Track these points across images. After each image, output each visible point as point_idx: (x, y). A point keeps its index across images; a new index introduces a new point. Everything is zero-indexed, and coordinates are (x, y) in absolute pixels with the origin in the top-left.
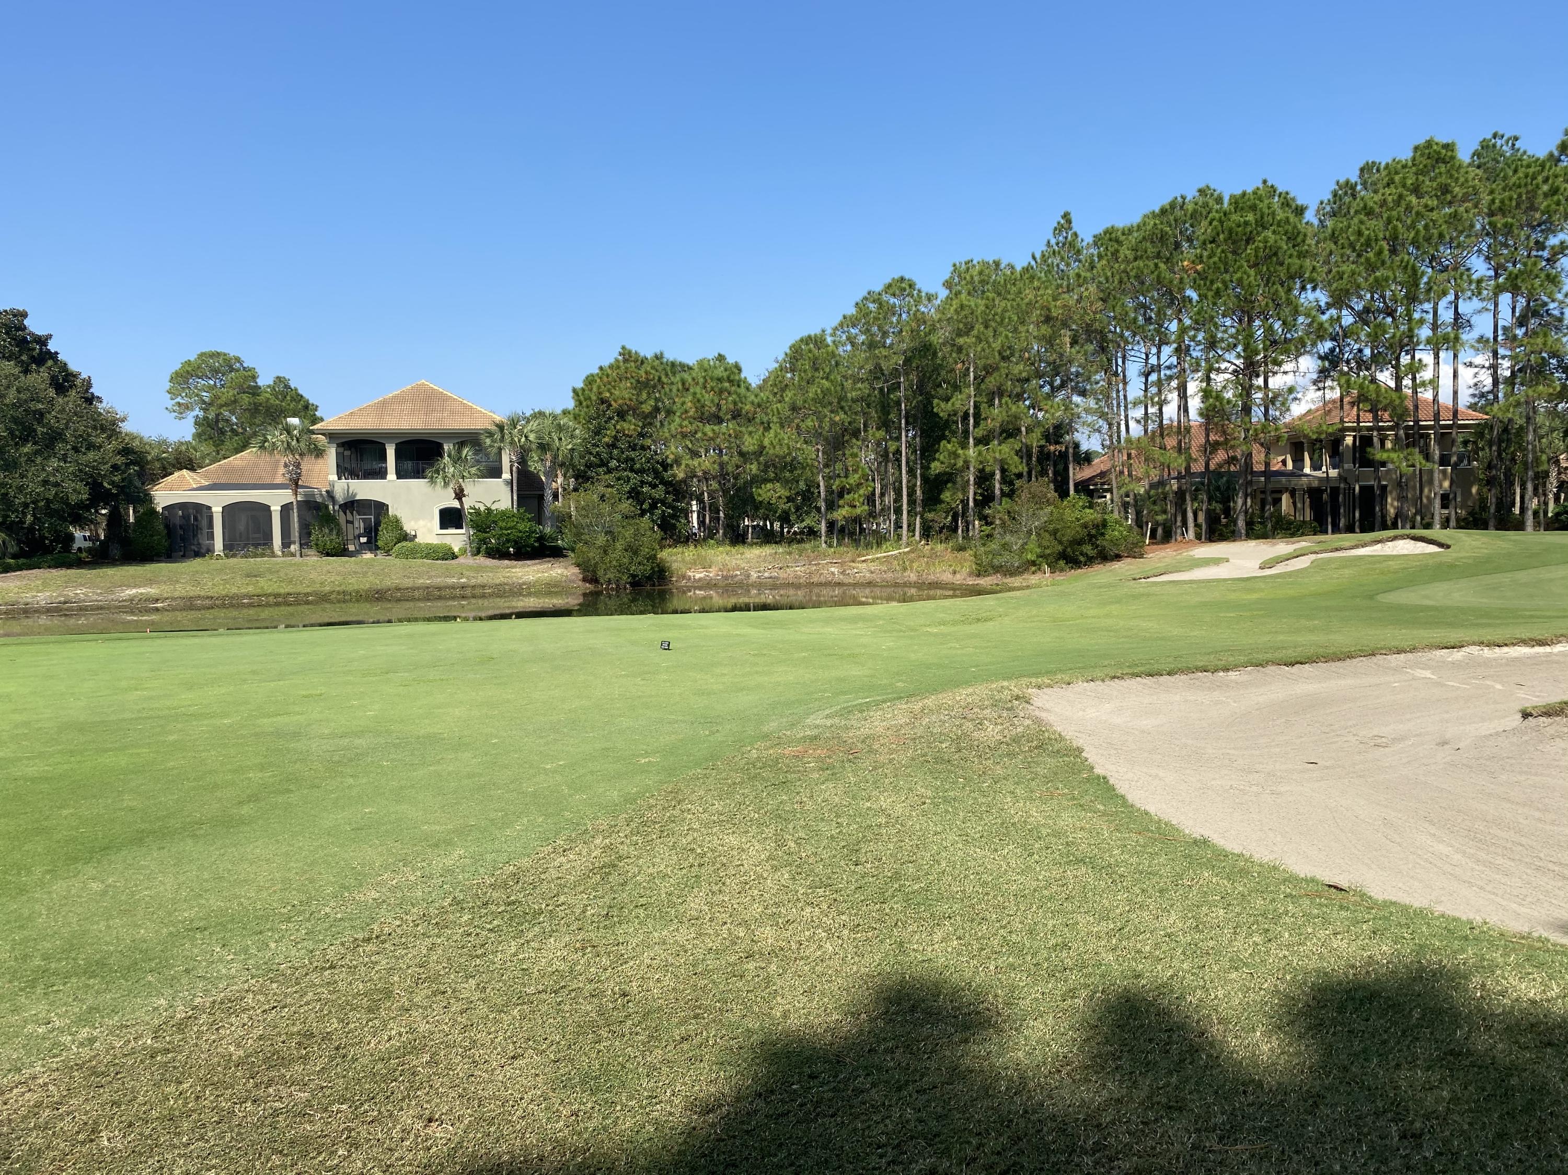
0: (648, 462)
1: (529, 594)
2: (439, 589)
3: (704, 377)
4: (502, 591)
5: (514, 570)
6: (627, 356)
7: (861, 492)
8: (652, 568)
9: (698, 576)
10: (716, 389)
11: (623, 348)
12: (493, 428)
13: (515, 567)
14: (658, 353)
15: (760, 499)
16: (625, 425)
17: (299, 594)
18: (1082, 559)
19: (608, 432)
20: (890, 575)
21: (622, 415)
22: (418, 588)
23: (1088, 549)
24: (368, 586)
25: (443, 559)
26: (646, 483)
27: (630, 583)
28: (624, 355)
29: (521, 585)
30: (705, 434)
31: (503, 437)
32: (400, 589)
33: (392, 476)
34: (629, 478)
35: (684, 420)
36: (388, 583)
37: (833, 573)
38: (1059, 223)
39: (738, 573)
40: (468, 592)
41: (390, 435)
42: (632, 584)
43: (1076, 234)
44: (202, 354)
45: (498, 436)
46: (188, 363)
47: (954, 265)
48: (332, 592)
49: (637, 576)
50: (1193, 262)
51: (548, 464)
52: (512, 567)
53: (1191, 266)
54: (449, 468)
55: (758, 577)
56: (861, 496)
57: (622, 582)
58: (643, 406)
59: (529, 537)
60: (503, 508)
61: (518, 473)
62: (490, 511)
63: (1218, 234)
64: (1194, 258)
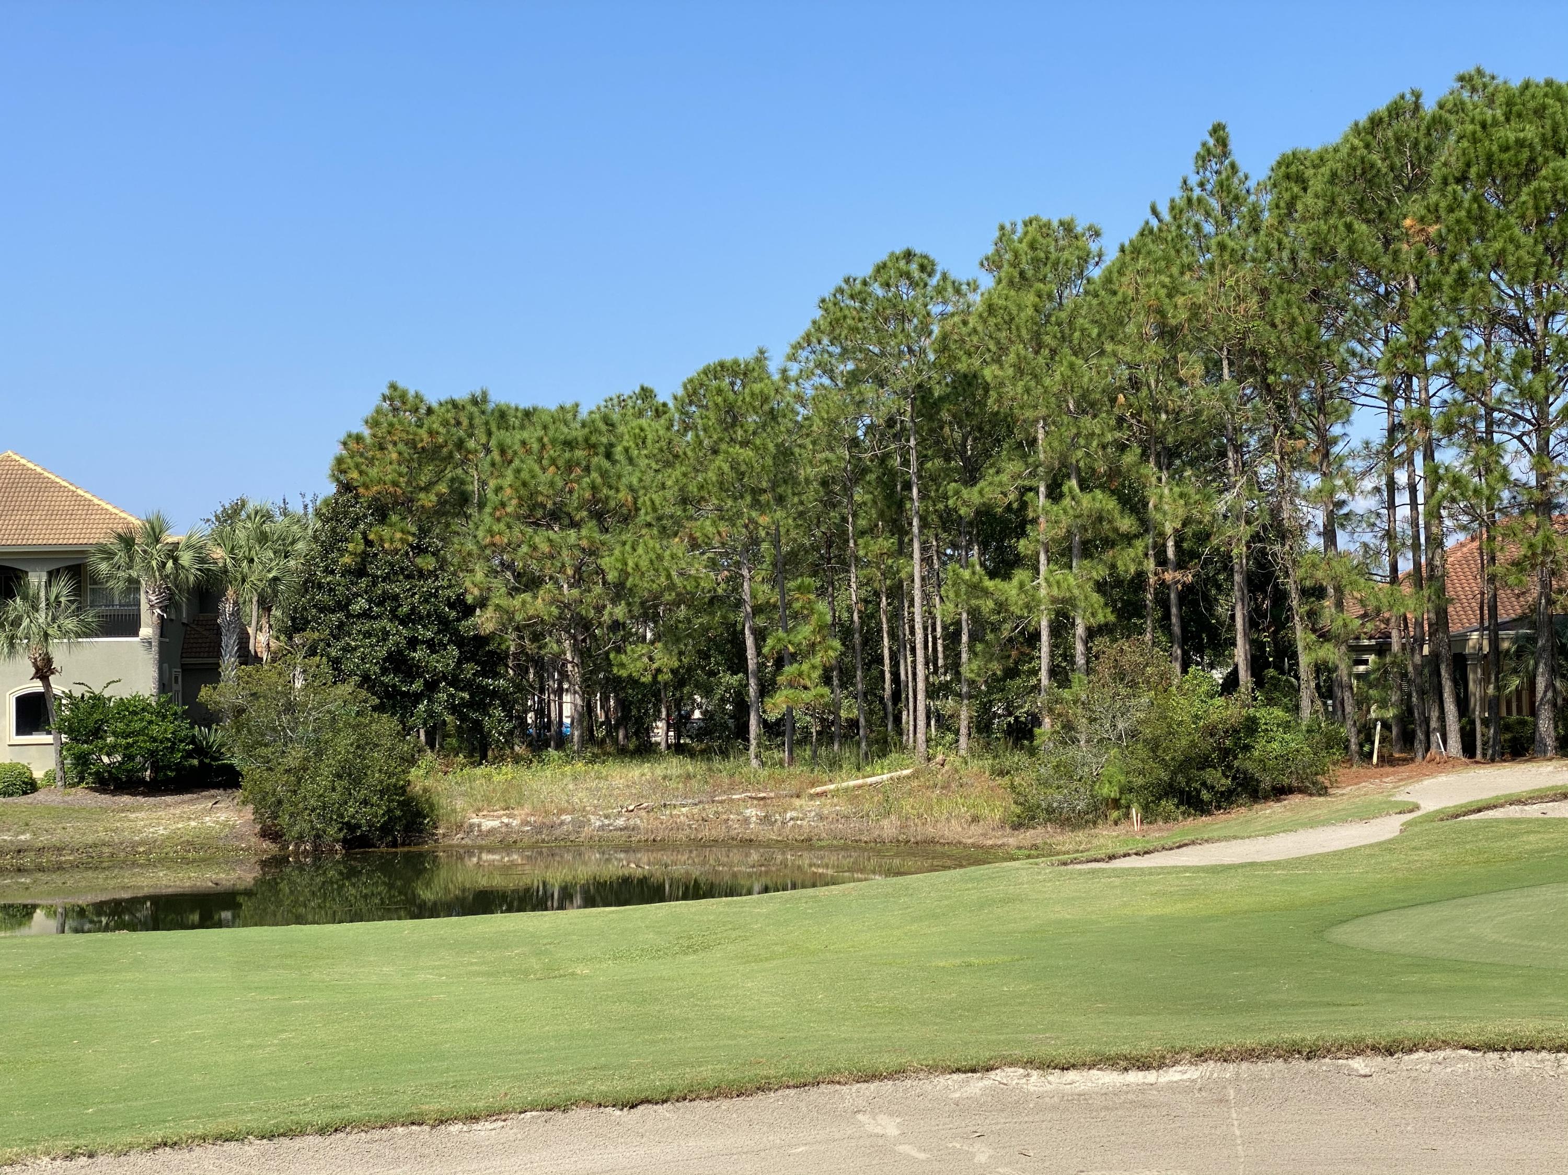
0: (426, 601)
1: (150, 864)
3: (540, 440)
5: (132, 816)
7: (817, 660)
8: (389, 811)
9: (488, 824)
10: (560, 463)
11: (393, 387)
12: (116, 546)
13: (140, 808)
14: (478, 393)
15: (624, 673)
16: (386, 532)
18: (1205, 795)
19: (351, 546)
20: (855, 824)
21: (381, 513)
23: (1217, 778)
25: (6, 794)
26: (423, 642)
27: (345, 841)
28: (391, 399)
29: (134, 845)
30: (535, 548)
31: (131, 559)
34: (387, 633)
35: (498, 520)
37: (746, 820)
38: (1204, 144)
39: (567, 818)
40: (27, 860)
42: (347, 845)
43: (1233, 166)
45: (121, 557)
47: (1002, 228)
49: (358, 826)
50: (1422, 220)
51: (229, 608)
52: (133, 810)
53: (1419, 227)
54: (26, 622)
55: (602, 828)
56: (814, 667)
57: (327, 839)
58: (422, 495)
59: (172, 749)
60: (126, 695)
61: (164, 626)
62: (98, 701)
63: (1468, 165)
64: (1423, 212)
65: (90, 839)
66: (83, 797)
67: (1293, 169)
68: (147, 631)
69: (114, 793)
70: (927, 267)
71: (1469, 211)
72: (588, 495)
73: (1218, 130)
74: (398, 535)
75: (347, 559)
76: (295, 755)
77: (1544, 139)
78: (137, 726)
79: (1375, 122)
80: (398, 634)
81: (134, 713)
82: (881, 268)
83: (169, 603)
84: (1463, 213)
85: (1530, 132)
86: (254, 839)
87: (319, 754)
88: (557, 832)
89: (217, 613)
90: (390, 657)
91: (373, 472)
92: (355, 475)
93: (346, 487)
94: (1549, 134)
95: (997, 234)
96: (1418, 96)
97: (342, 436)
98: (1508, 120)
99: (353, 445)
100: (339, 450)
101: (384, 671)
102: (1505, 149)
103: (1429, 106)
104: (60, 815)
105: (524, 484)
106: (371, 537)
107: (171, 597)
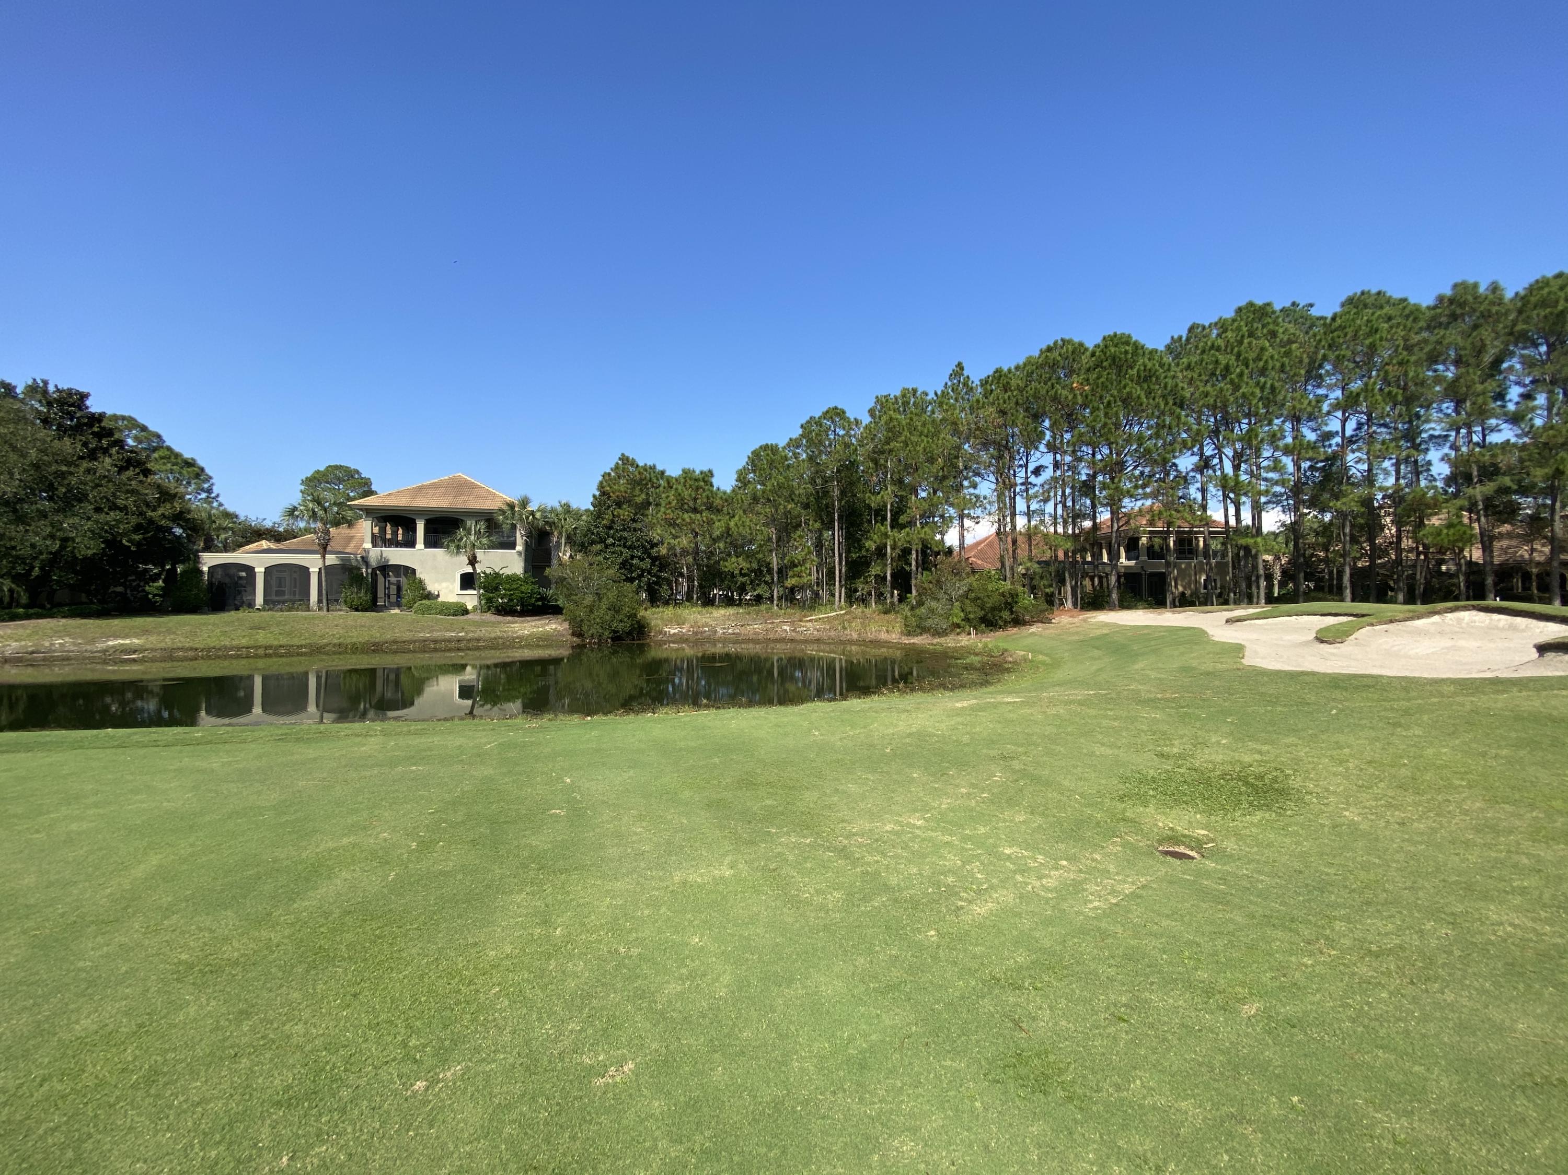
0: (638, 541)
1: (521, 647)
5: (513, 625)
7: (807, 565)
8: (632, 625)
9: (672, 631)
10: (694, 487)
13: (516, 622)
14: (652, 465)
18: (1000, 623)
19: (606, 517)
23: (1006, 615)
25: (451, 615)
26: (636, 557)
27: (613, 639)
28: (622, 460)
29: (514, 638)
30: (684, 520)
31: (513, 514)
32: (397, 642)
33: (420, 545)
34: (622, 553)
36: (389, 636)
37: (786, 630)
38: (953, 370)
39: (707, 629)
40: (460, 645)
41: (421, 512)
43: (967, 377)
44: (330, 466)
45: (508, 514)
49: (618, 632)
50: (1081, 384)
51: (555, 539)
52: (513, 623)
54: (465, 539)
55: (724, 633)
56: (807, 568)
57: (605, 637)
58: (636, 498)
59: (530, 597)
60: (510, 573)
61: (527, 546)
62: (497, 575)
64: (1081, 381)
65: (493, 635)
66: (490, 617)
68: (519, 548)
69: (503, 615)
72: (705, 500)
73: (958, 365)
74: (626, 513)
75: (605, 522)
76: (589, 599)
78: (515, 586)
80: (626, 553)
81: (514, 581)
82: (825, 413)
83: (529, 535)
86: (569, 637)
87: (600, 599)
89: (550, 541)
90: (623, 562)
91: (616, 487)
92: (608, 488)
93: (603, 493)
97: (602, 473)
99: (607, 478)
100: (601, 478)
104: (479, 624)
105: (679, 495)
106: (615, 513)
107: (531, 532)
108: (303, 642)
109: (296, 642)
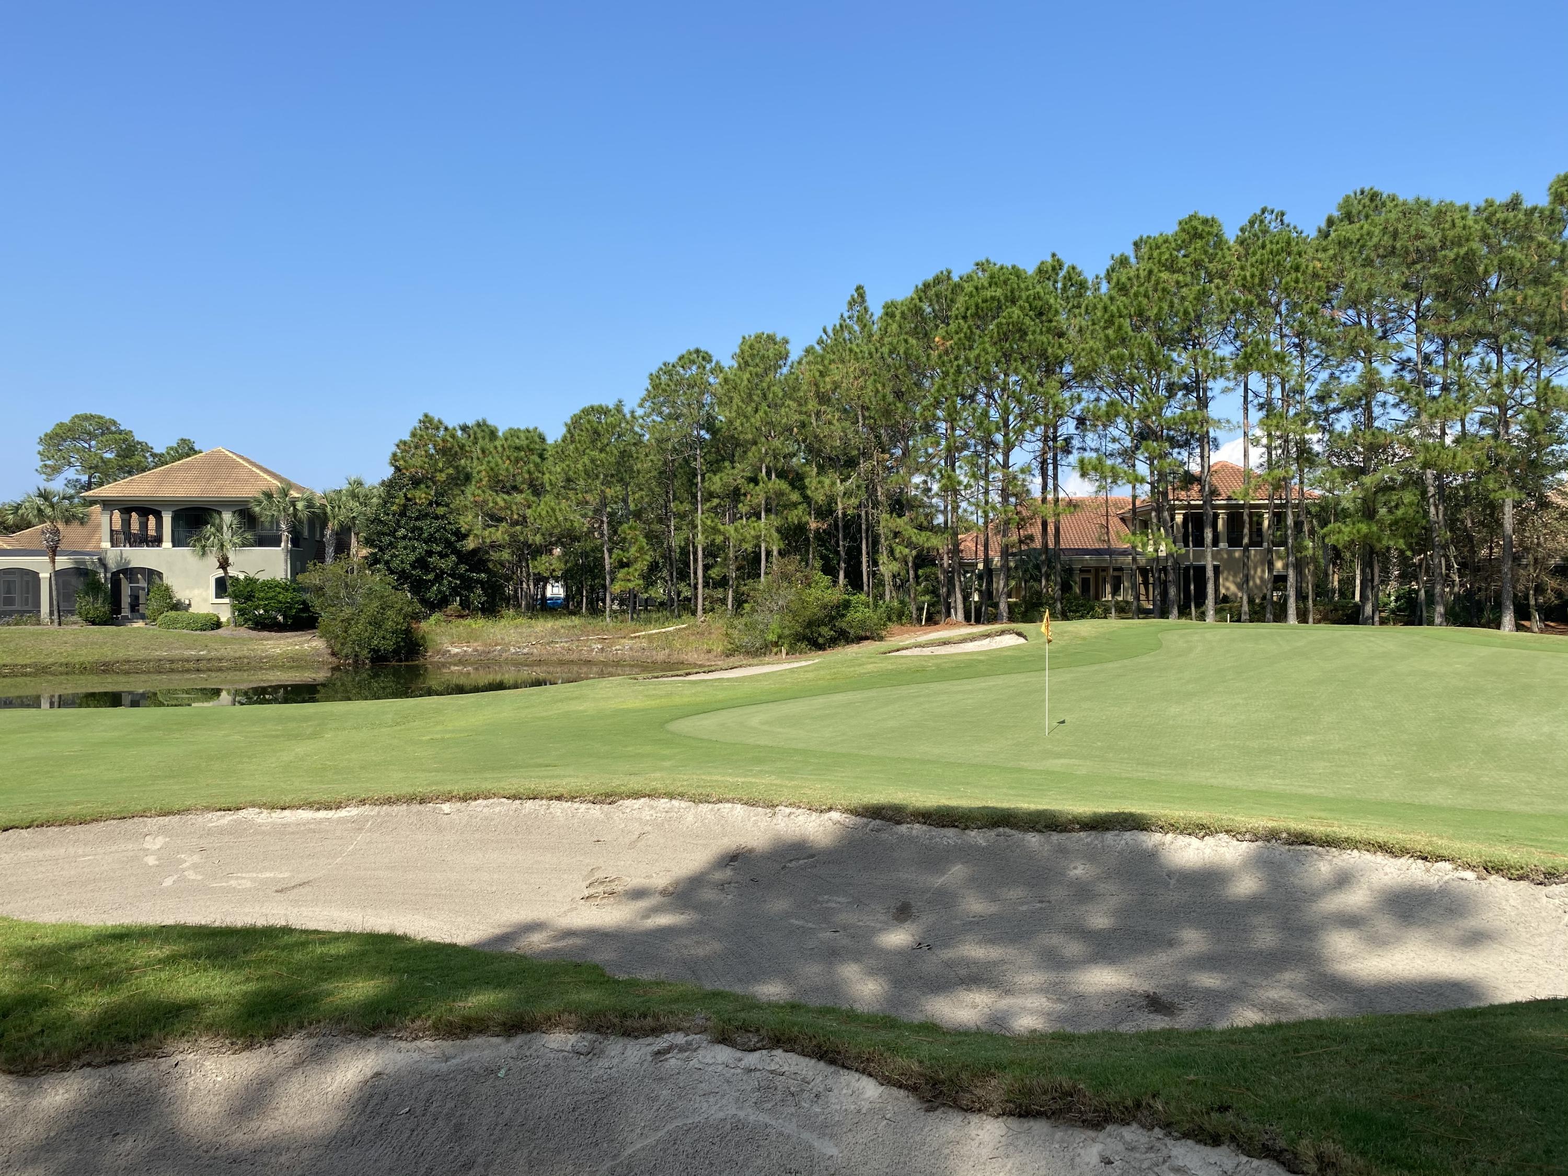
0: (439, 531)
2: (172, 661)
3: (503, 446)
4: (239, 665)
5: (265, 642)
6: (427, 422)
8: (397, 643)
9: (455, 651)
10: (512, 458)
11: (426, 416)
12: (261, 496)
13: (271, 639)
16: (418, 494)
17: (17, 665)
18: (821, 640)
19: (397, 501)
20: (647, 653)
21: (416, 482)
22: (150, 661)
23: (825, 631)
24: (96, 657)
25: (201, 630)
26: (436, 553)
27: (372, 658)
28: (424, 422)
29: (261, 658)
31: (272, 505)
32: (129, 661)
33: (167, 544)
34: (415, 548)
35: (479, 488)
36: (121, 654)
37: (592, 650)
38: (853, 296)
39: (498, 648)
40: (202, 665)
41: (167, 503)
42: (373, 660)
43: (866, 308)
44: (77, 416)
45: (266, 504)
46: (61, 425)
47: (744, 338)
48: (53, 664)
49: (380, 650)
50: (943, 338)
51: (329, 533)
52: (267, 639)
53: (942, 342)
55: (515, 653)
56: (636, 570)
57: (362, 657)
58: (438, 474)
59: (291, 608)
60: (267, 578)
61: (294, 542)
62: (251, 581)
63: (967, 309)
64: (944, 334)
65: (240, 655)
66: (244, 632)
67: (890, 310)
68: (284, 544)
69: (261, 630)
70: (707, 358)
71: (965, 334)
72: (527, 476)
73: (859, 288)
74: (423, 495)
75: (394, 508)
77: (1006, 297)
78: (270, 595)
79: (927, 286)
80: (422, 547)
81: (270, 588)
82: (681, 358)
83: (294, 530)
84: (962, 335)
85: (999, 293)
86: (327, 656)
87: (360, 612)
88: (490, 656)
89: (322, 535)
90: (417, 560)
91: (412, 461)
92: (402, 462)
93: (398, 469)
94: (1009, 294)
95: (741, 340)
96: (949, 273)
97: (397, 441)
98: (990, 286)
99: (402, 447)
100: (394, 449)
101: (413, 567)
102: (985, 301)
103: (955, 278)
104: (234, 640)
105: (492, 469)
106: (409, 496)
107: (295, 527)
108: (28, 662)
109: (20, 661)
